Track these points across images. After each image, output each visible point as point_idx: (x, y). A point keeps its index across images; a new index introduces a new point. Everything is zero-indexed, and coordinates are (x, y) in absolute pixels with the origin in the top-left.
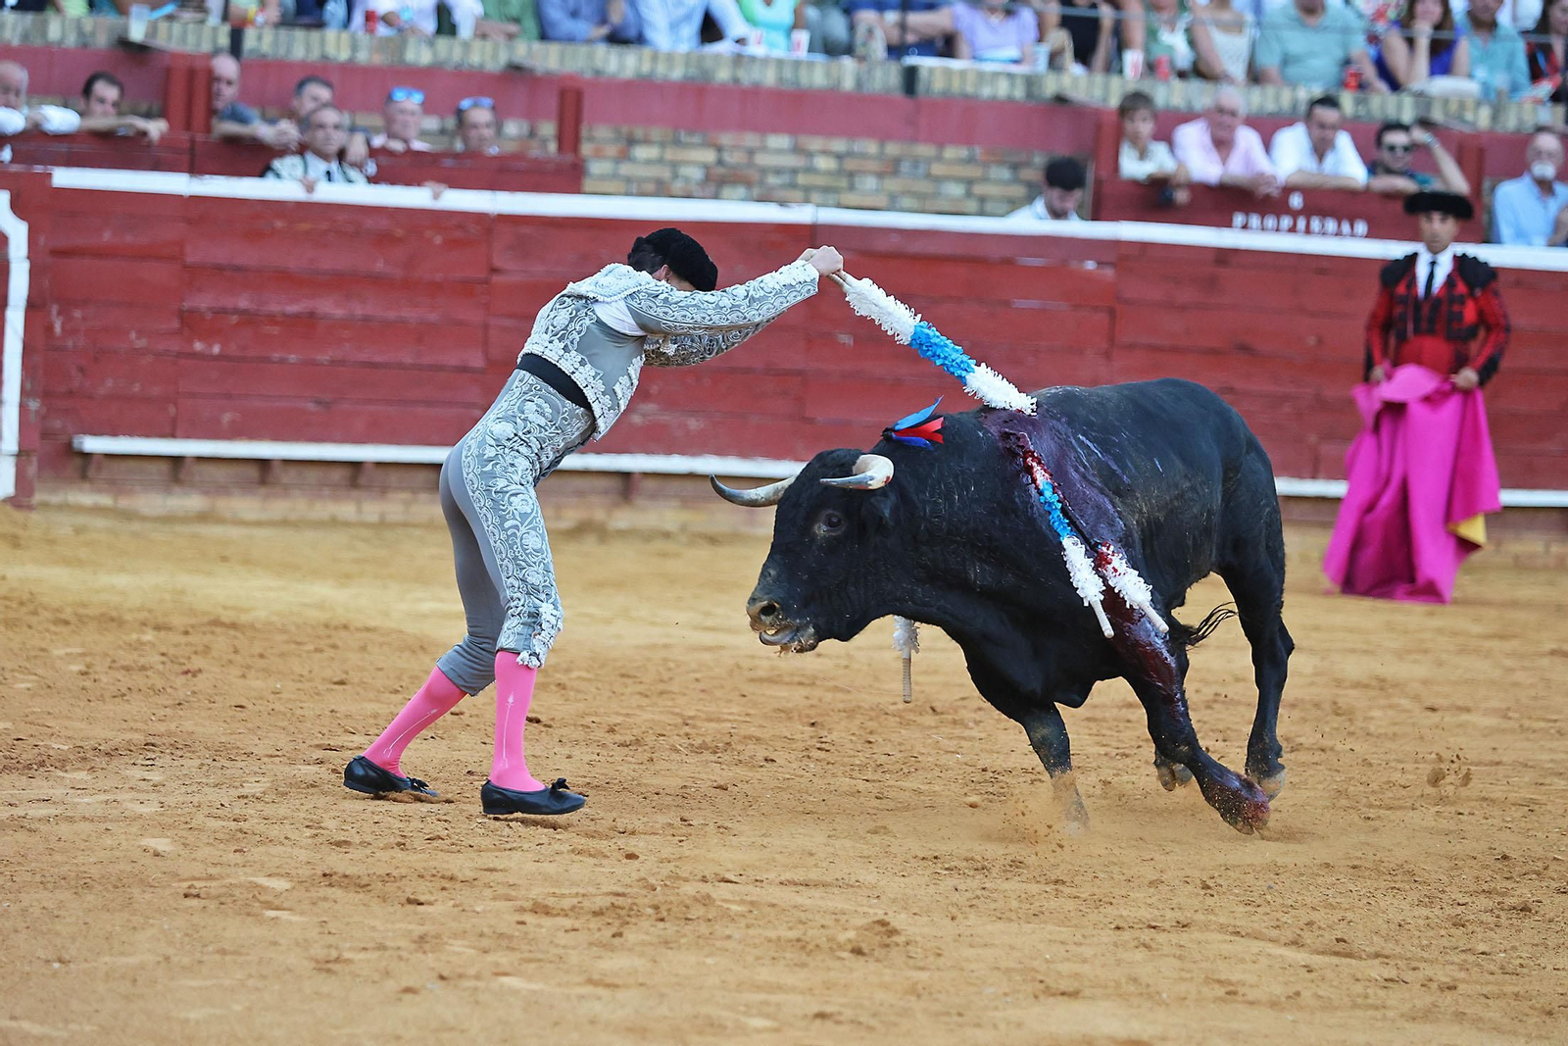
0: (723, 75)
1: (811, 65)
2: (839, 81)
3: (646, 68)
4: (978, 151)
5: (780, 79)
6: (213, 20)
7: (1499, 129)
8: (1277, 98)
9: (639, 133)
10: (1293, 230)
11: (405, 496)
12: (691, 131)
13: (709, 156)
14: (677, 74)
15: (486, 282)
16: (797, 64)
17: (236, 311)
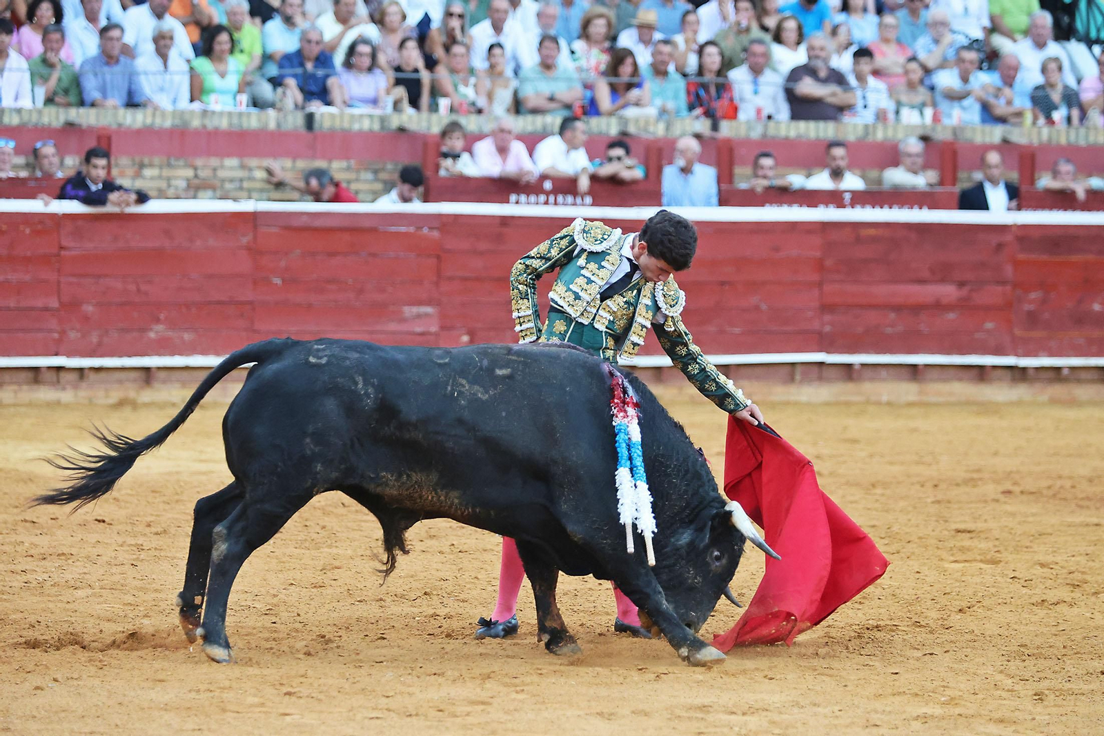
0: (196, 123)
1: (249, 115)
2: (267, 124)
3: (149, 121)
4: (353, 162)
5: (230, 124)
7: (669, 136)
8: (534, 123)
9: (146, 161)
10: (546, 203)
11: (15, 387)
12: (178, 158)
13: (189, 173)
14: (168, 124)
15: (58, 255)
16: (240, 114)
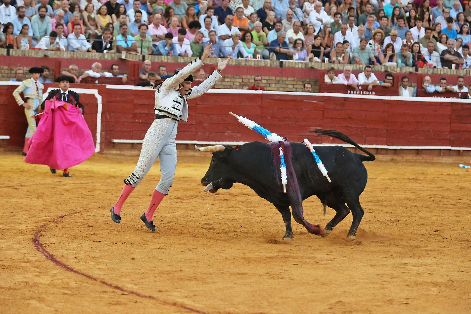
0: (243, 64)
1: (261, 61)
2: (267, 65)
4: (295, 78)
5: (255, 65)
6: (139, 54)
7: (402, 72)
8: (356, 67)
9: (226, 76)
10: (360, 94)
12: (237, 75)
13: (241, 80)
14: (234, 64)
15: (196, 107)
16: (258, 61)
17: (144, 113)
